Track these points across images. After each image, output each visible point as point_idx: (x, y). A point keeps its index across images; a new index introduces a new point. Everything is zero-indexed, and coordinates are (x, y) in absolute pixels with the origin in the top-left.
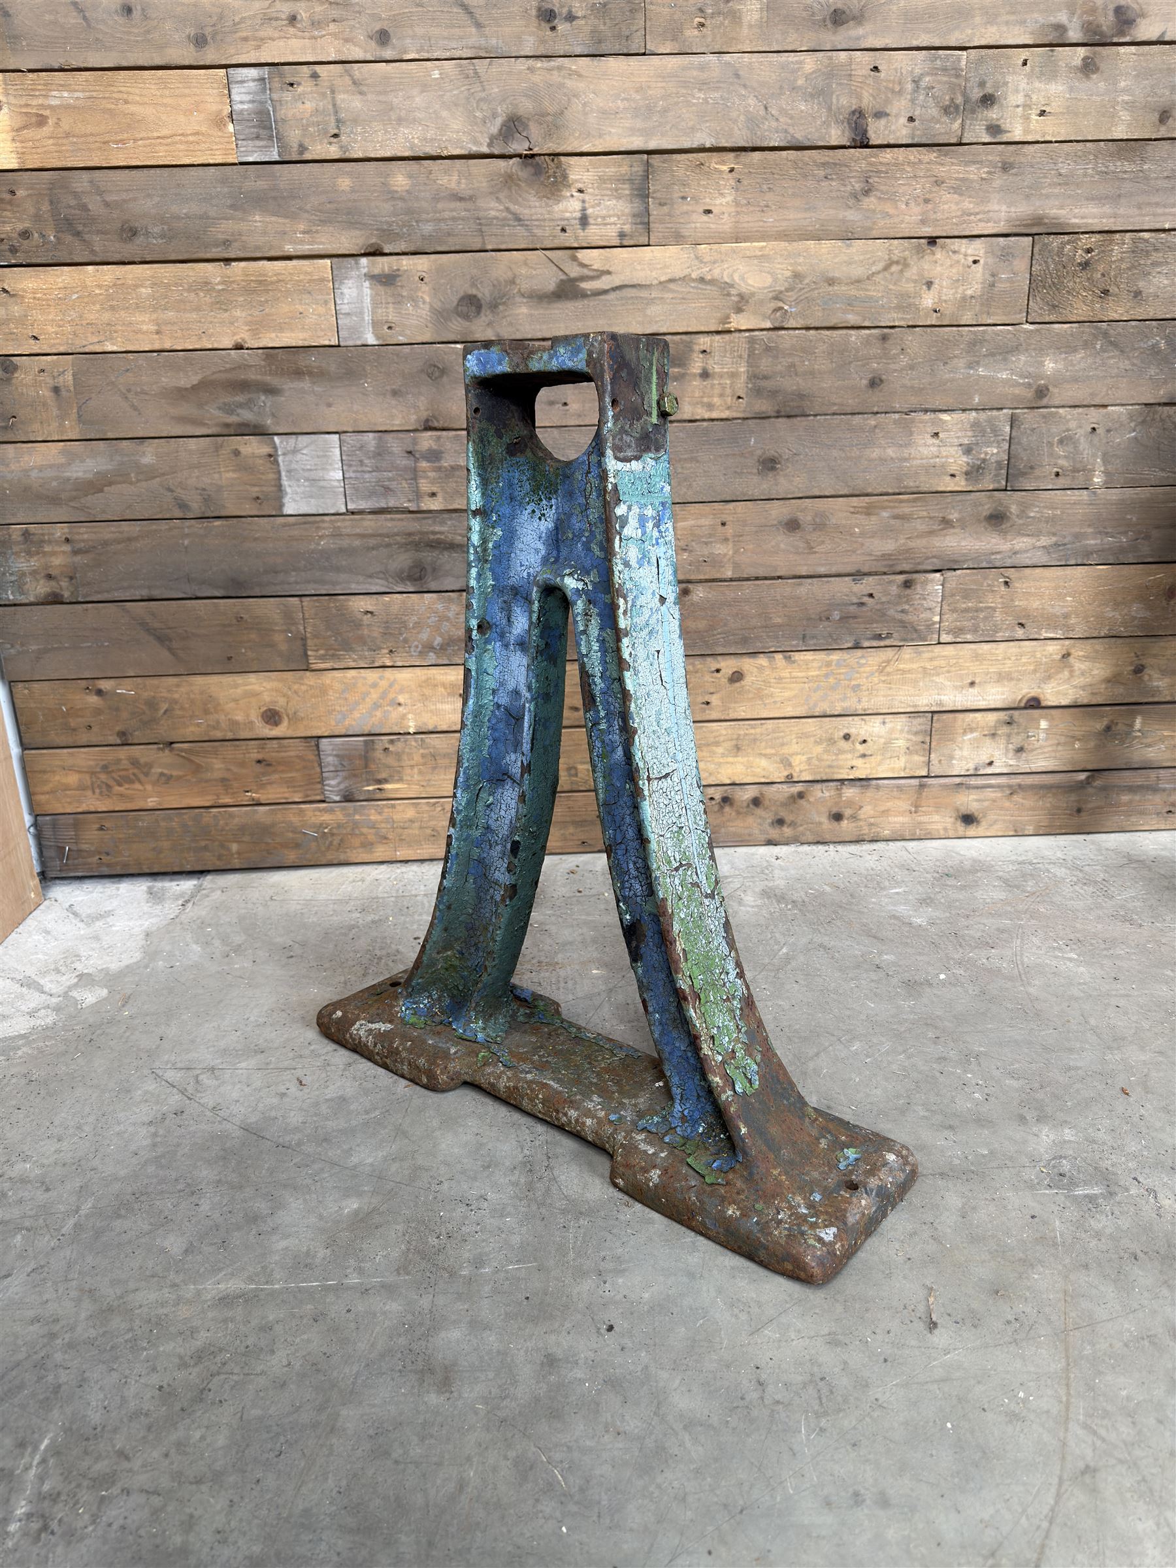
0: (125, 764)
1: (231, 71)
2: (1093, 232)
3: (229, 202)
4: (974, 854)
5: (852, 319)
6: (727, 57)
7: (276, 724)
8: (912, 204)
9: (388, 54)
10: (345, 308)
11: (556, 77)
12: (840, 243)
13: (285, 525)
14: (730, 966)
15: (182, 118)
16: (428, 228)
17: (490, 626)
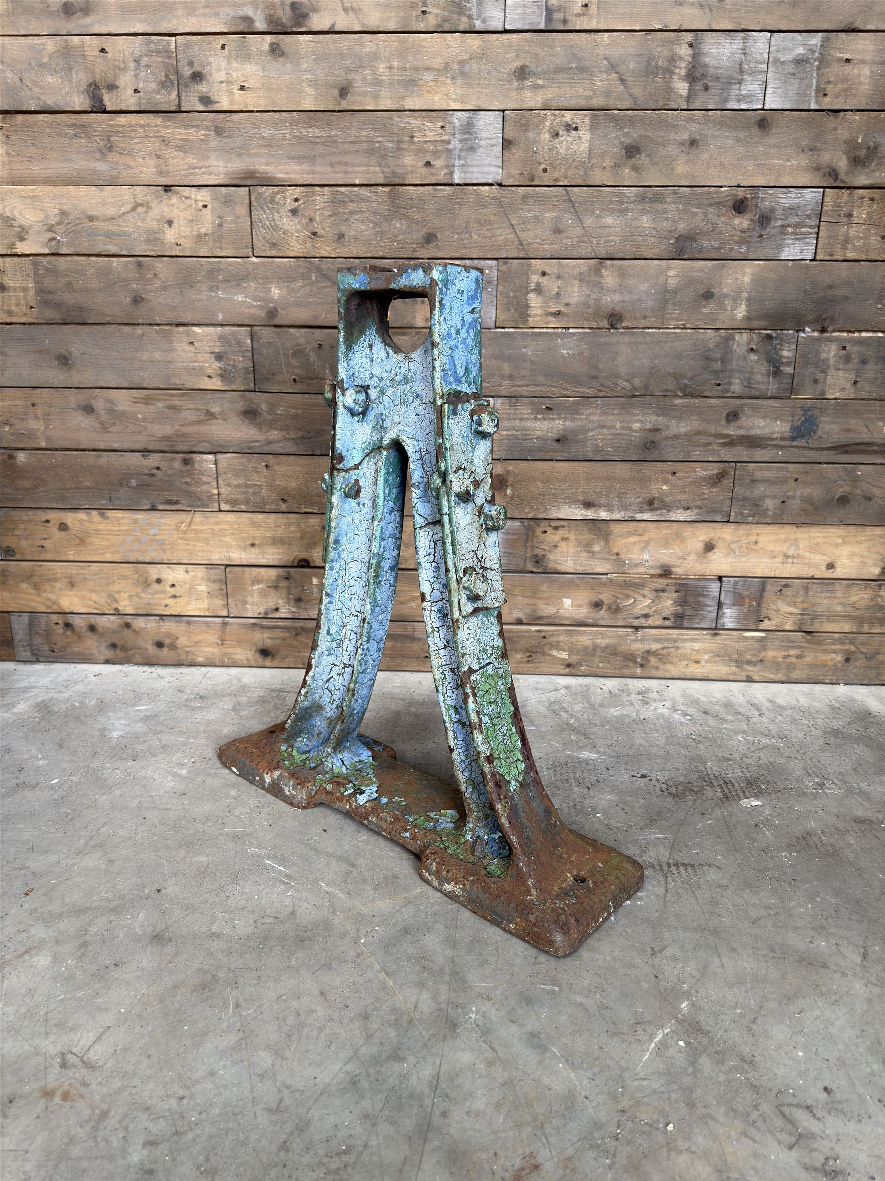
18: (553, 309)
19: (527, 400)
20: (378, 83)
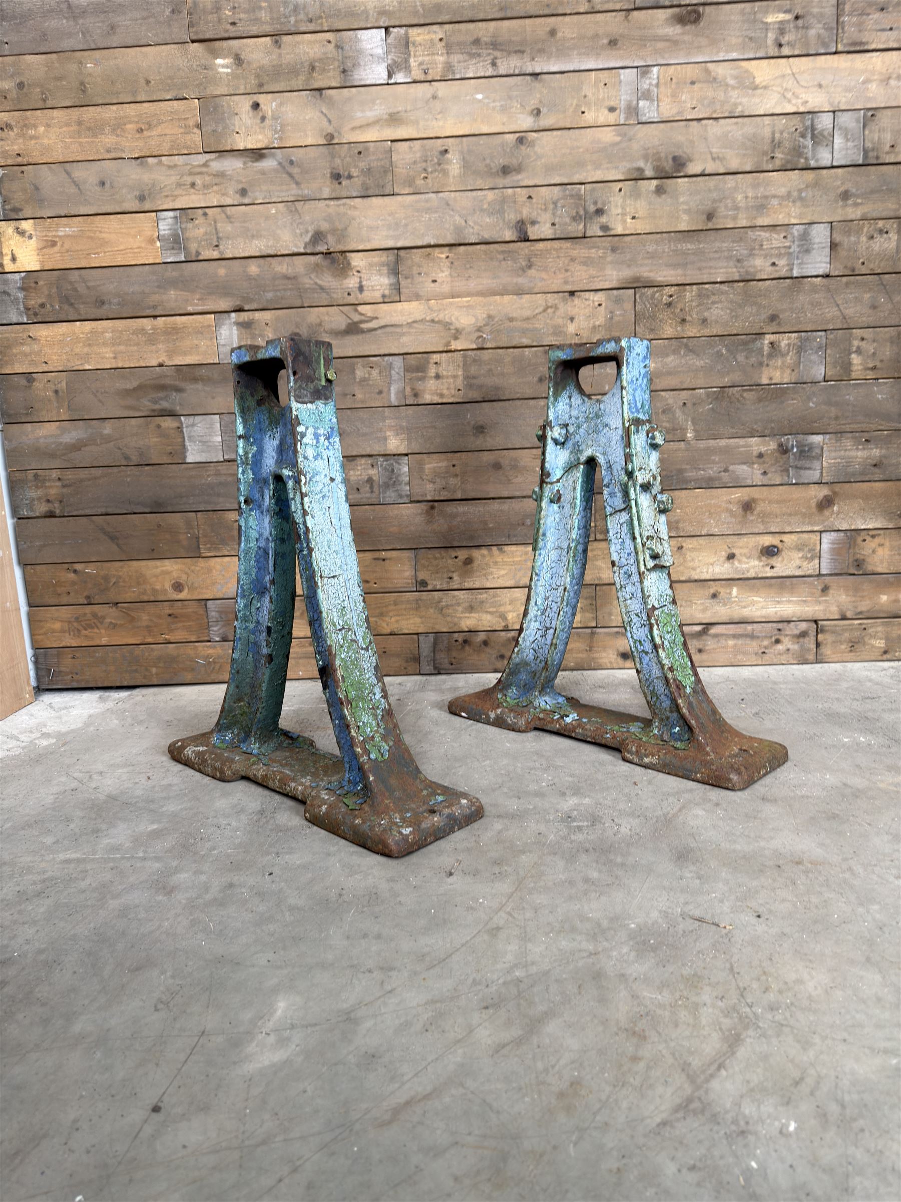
0: (89, 616)
1: (159, 213)
2: (672, 285)
3: (156, 284)
4: (625, 676)
5: (525, 341)
6: (441, 195)
7: (181, 591)
8: (558, 273)
9: (246, 201)
10: (222, 342)
11: (342, 209)
12: (515, 297)
13: (187, 469)
14: (377, 690)
15: (131, 240)
16: (270, 295)
17: (252, 501)
18: (871, 365)
19: (850, 435)
20: (737, 208)
